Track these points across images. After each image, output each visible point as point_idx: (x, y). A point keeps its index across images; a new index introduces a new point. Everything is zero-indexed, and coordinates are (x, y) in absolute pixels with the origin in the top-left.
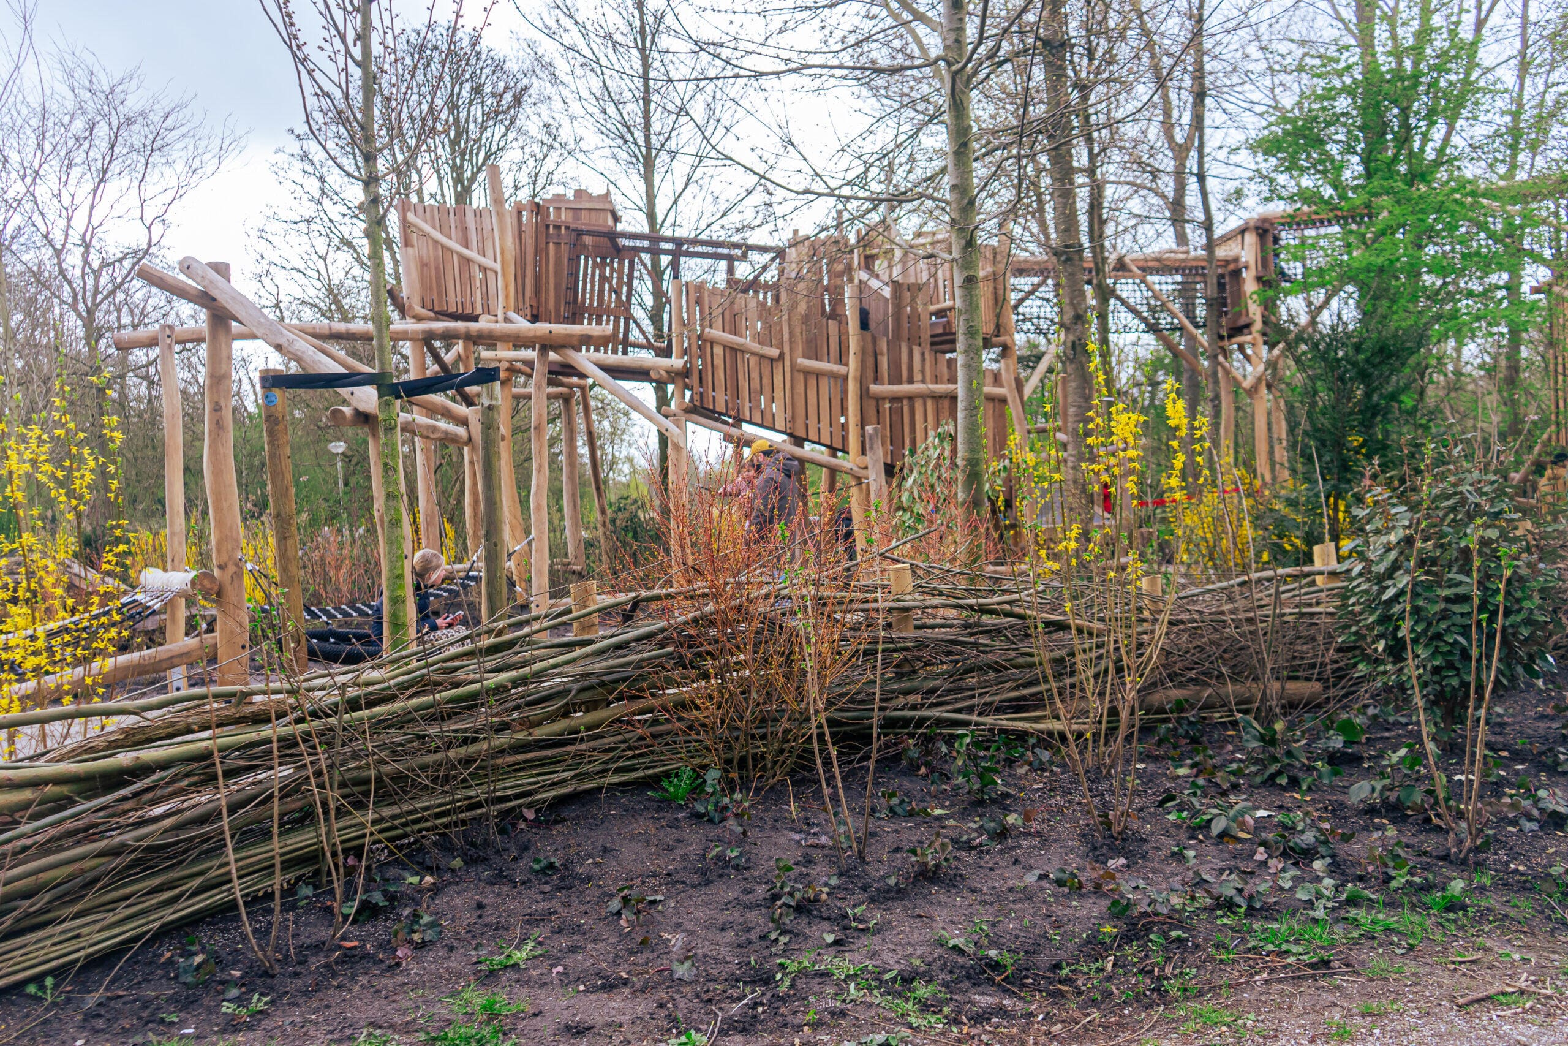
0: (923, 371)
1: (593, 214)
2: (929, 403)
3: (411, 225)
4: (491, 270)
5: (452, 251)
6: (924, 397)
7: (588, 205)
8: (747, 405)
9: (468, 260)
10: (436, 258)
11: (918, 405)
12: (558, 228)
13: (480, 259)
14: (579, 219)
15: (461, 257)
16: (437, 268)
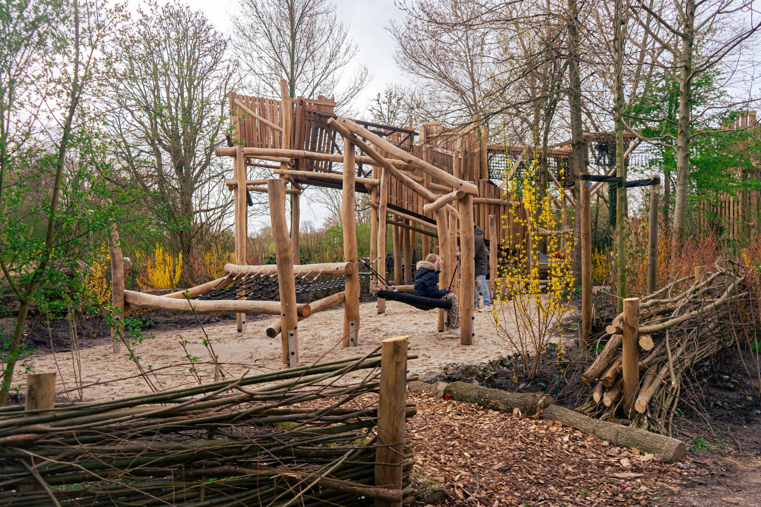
0: (484, 192)
1: (327, 107)
2: (486, 206)
3: (236, 104)
4: (278, 130)
5: (255, 118)
6: (483, 203)
7: (325, 104)
8: (406, 202)
9: (265, 124)
10: (248, 122)
11: (481, 207)
12: (310, 112)
13: (271, 123)
14: (320, 109)
15: (261, 122)
16: (249, 127)
